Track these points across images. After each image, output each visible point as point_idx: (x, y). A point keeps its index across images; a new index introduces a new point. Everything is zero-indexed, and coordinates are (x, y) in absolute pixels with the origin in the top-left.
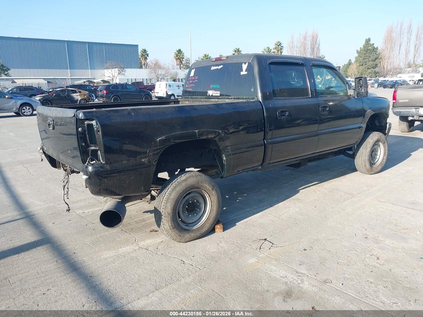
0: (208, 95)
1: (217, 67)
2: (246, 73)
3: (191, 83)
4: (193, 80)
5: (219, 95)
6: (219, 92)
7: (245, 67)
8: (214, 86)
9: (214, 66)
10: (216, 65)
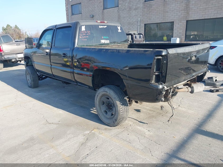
0: (101, 43)
1: (103, 27)
2: (121, 31)
3: (84, 36)
4: (86, 33)
5: (109, 42)
6: (109, 41)
7: (119, 28)
8: (105, 37)
9: (101, 25)
10: (102, 25)
